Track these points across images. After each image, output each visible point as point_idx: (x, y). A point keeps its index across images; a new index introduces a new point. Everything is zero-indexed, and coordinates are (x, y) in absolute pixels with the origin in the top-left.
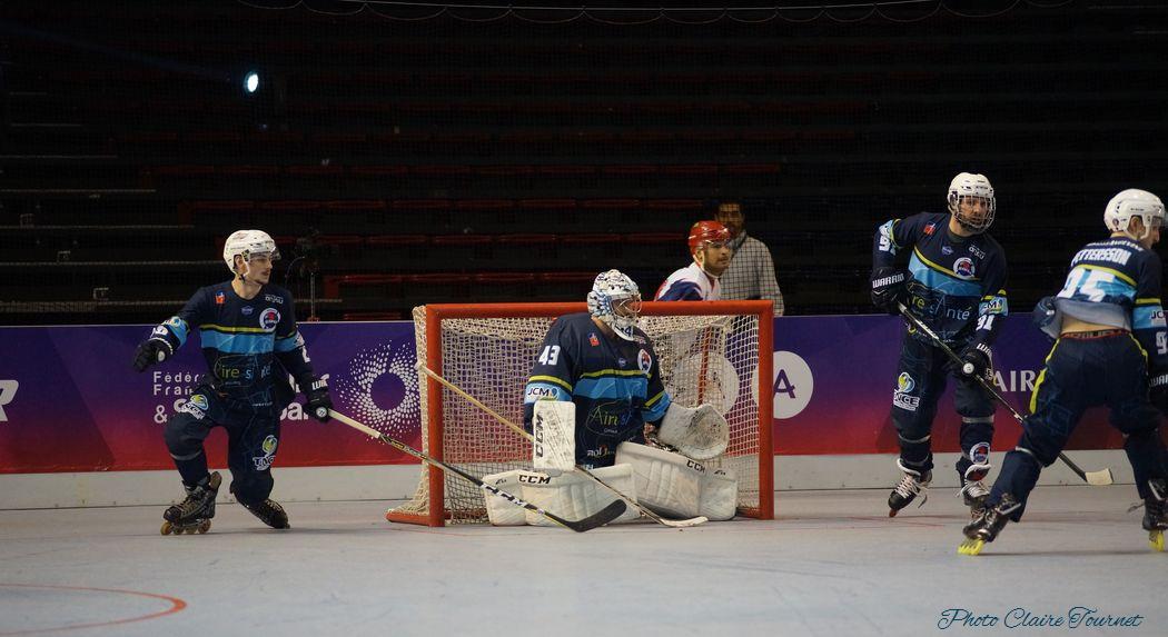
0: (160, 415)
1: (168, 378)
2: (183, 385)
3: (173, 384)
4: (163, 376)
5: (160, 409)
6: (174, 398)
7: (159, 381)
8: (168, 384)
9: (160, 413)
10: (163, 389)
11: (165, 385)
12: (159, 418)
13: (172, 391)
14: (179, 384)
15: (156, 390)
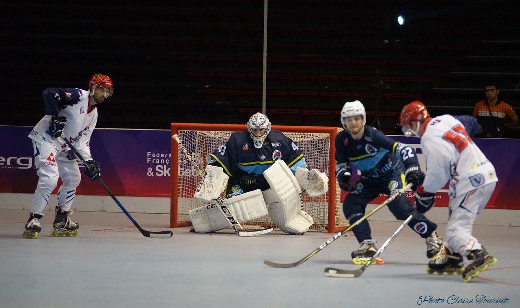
0: (150, 172)
1: (153, 155)
2: (160, 158)
3: (156, 158)
4: (151, 154)
5: (150, 169)
6: (156, 164)
7: (149, 156)
8: (154, 158)
9: (150, 171)
10: (151, 160)
11: (152, 158)
12: (149, 174)
13: (155, 161)
14: (158, 158)
15: (148, 160)
